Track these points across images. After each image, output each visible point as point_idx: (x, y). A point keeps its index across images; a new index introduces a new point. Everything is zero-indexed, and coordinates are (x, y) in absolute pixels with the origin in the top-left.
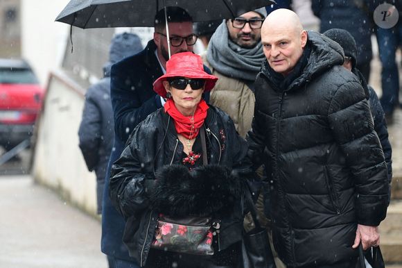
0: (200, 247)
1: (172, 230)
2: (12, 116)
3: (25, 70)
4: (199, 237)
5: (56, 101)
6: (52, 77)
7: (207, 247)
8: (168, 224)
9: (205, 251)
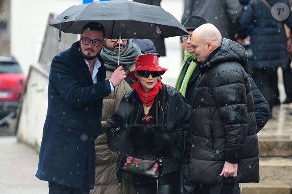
0: (148, 172)
1: (131, 161)
2: (4, 95)
3: (13, 63)
4: (146, 166)
5: (35, 85)
6: (31, 69)
7: (153, 172)
8: (130, 157)
9: (151, 175)
